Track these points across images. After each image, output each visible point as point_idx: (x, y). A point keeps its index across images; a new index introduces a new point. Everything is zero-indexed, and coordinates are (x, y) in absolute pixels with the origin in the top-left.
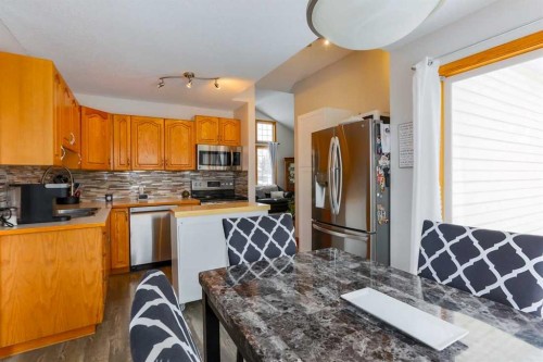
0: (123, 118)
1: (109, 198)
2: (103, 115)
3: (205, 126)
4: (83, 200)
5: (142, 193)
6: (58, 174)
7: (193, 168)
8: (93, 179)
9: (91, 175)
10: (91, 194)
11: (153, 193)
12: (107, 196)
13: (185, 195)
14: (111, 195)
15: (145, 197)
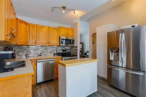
0: (34, 26)
1: (27, 56)
2: (26, 24)
3: (63, 30)
4: (17, 57)
5: (39, 54)
6: (6, 46)
7: (58, 45)
8: (21, 48)
9: (20, 47)
10: (20, 54)
11: (43, 54)
12: (26, 55)
13: (54, 54)
14: (28, 55)
15: (41, 55)
